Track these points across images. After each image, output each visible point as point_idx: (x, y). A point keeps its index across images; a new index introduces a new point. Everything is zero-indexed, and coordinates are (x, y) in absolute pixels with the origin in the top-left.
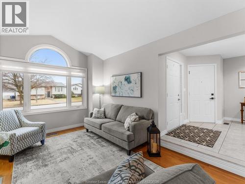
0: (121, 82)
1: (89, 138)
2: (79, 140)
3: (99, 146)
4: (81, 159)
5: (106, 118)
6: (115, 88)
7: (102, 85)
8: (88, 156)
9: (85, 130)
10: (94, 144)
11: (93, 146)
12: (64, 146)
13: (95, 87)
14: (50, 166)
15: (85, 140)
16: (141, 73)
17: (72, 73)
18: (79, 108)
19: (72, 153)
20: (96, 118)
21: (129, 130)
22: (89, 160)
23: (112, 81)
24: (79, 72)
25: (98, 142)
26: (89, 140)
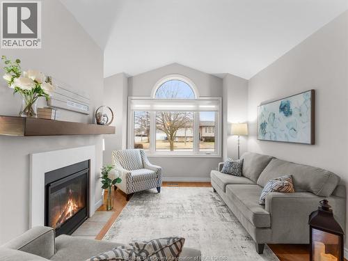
0: (274, 114)
1: (211, 200)
2: (197, 201)
3: (218, 217)
4: (183, 226)
5: (242, 176)
6: (263, 126)
7: (245, 121)
8: (194, 225)
9: (212, 189)
10: (212, 212)
11: (209, 214)
12: (176, 202)
13: (230, 124)
14: (149, 218)
15: (204, 202)
16: (313, 92)
17: (201, 106)
18: (208, 156)
19: (179, 212)
20: (226, 172)
21: (263, 205)
22: (192, 231)
23: (259, 113)
24: (209, 104)
25: (221, 211)
26: (210, 204)
